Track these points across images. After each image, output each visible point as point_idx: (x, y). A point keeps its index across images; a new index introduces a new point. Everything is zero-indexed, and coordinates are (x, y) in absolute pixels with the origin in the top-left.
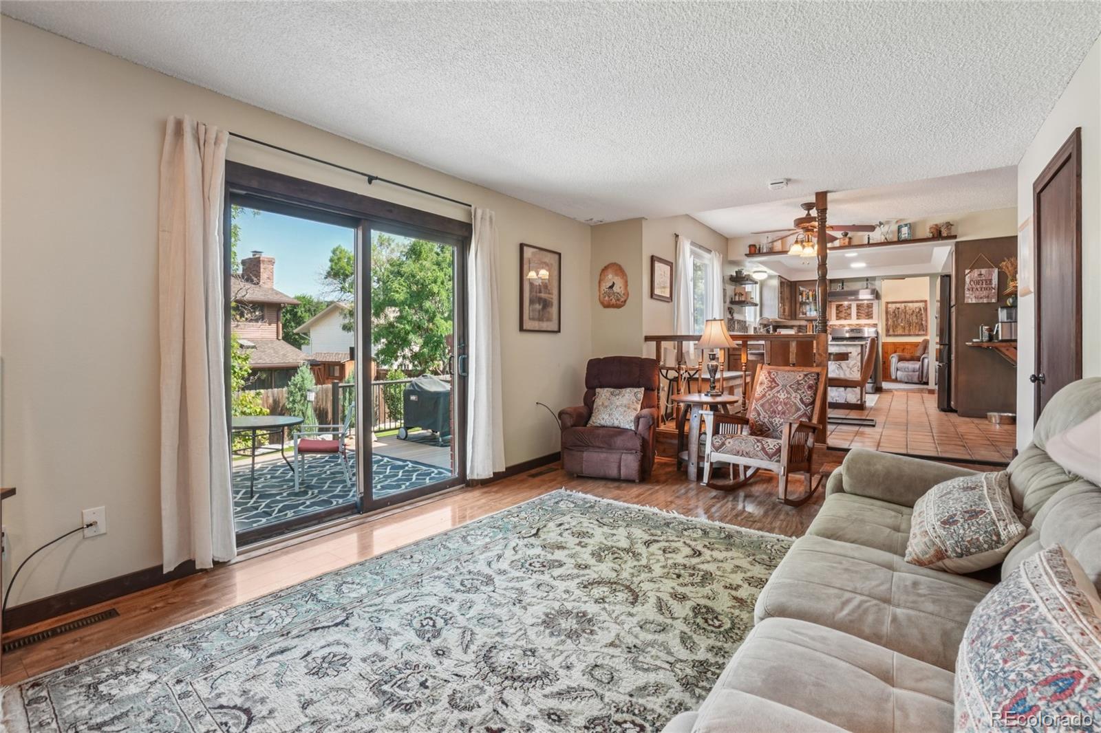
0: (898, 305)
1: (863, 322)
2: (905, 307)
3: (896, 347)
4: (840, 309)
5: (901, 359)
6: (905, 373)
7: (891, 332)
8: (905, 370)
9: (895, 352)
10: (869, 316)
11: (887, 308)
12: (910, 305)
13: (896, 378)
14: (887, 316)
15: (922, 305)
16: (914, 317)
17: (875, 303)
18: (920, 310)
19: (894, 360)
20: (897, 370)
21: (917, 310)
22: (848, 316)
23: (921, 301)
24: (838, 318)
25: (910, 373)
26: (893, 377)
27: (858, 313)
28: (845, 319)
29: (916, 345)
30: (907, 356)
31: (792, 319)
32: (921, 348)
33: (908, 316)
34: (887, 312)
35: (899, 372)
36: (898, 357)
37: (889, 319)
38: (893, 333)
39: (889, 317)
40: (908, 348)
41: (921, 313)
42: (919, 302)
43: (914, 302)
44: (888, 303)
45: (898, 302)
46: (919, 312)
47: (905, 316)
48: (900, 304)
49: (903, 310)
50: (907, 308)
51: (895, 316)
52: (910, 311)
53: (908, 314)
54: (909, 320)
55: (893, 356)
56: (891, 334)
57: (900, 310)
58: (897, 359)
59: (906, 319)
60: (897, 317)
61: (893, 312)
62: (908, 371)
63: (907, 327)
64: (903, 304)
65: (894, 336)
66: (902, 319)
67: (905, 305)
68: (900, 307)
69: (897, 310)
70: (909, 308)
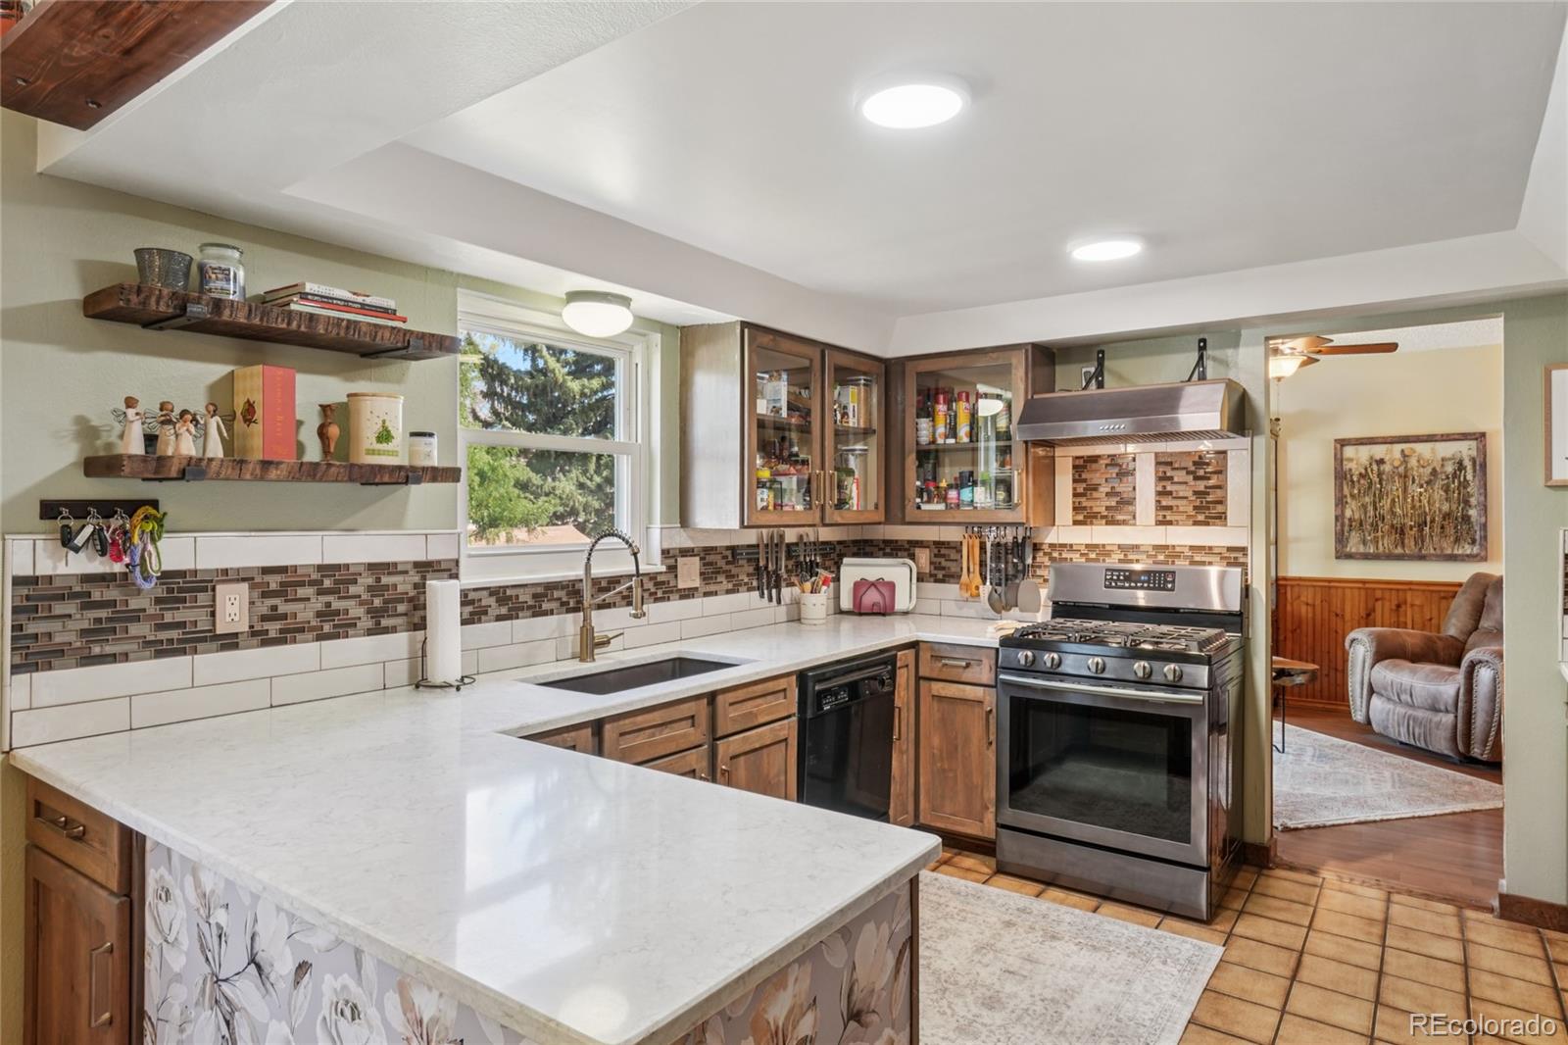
0: (1379, 451)
1: (1184, 536)
2: (1405, 457)
3: (1373, 602)
4: (1095, 477)
5: (1385, 652)
6: (1401, 710)
7: (1354, 545)
8: (1398, 696)
9: (1367, 620)
10: (1210, 509)
11: (1339, 460)
12: (1423, 449)
13: (1369, 722)
14: (1339, 488)
15: (1466, 449)
16: (1438, 494)
17: (1237, 448)
18: (1461, 466)
19: (1360, 646)
20: (1371, 691)
21: (1450, 468)
22: (1120, 509)
23: (1464, 437)
24: (1084, 516)
25: (1420, 714)
26: (1359, 716)
27: (1163, 493)
28: (1111, 522)
29: (1446, 593)
30: (1411, 636)
31: (889, 520)
32: (1460, 609)
33: (1414, 490)
34: (1341, 476)
35: (1377, 702)
36: (1374, 644)
37: (1349, 500)
38: (1362, 549)
39: (1346, 491)
40: (1416, 608)
41: (1462, 479)
42: (1456, 437)
43: (1437, 438)
44: (1343, 443)
45: (1380, 440)
46: (1455, 475)
47: (1405, 490)
48: (1387, 446)
49: (1397, 468)
50: (1413, 462)
51: (1370, 488)
52: (1421, 470)
53: (1413, 482)
54: (1418, 504)
55: (1352, 635)
56: (1353, 550)
57: (1387, 468)
58: (1373, 649)
59: (1409, 500)
60: (1377, 492)
61: (1361, 474)
62: (1412, 706)
63: (1411, 529)
64: (1398, 448)
65: (1366, 557)
66: (1393, 501)
67: (1403, 451)
68: (1387, 459)
69: (1375, 467)
70: (1418, 461)
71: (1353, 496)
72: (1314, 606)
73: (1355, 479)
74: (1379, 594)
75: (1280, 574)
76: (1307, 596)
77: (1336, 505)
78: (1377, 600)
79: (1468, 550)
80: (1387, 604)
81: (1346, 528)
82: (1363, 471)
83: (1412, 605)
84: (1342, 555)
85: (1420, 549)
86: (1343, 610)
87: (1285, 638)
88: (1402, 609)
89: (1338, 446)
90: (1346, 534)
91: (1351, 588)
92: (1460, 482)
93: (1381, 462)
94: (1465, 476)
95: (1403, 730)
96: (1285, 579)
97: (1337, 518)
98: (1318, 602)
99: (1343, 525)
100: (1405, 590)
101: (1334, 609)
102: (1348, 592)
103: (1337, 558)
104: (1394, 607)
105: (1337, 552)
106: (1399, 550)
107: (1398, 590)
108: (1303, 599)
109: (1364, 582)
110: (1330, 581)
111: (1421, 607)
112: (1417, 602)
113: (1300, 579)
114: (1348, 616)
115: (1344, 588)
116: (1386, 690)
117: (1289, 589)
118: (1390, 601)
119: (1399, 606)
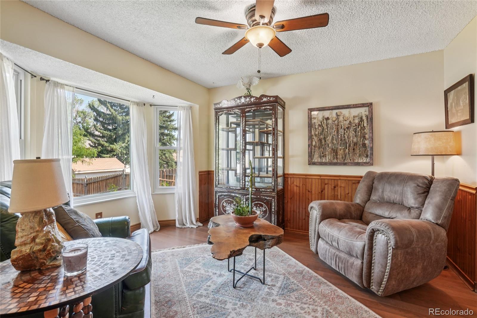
0: (327, 114)
2: (337, 115)
5: (326, 214)
6: (333, 250)
7: (316, 159)
8: (331, 242)
9: (322, 197)
11: (310, 118)
12: (345, 112)
13: (317, 253)
14: (310, 131)
15: (363, 111)
16: (352, 133)
18: (361, 120)
19: (315, 211)
20: (319, 237)
21: (357, 121)
23: (363, 105)
26: (313, 248)
29: (356, 180)
30: (339, 205)
33: (341, 131)
34: (310, 126)
35: (321, 243)
36: (321, 211)
37: (314, 137)
38: (319, 160)
39: (313, 133)
40: (342, 188)
41: (362, 126)
42: (360, 105)
43: (351, 106)
44: (311, 110)
45: (327, 108)
46: (359, 124)
47: (338, 132)
48: (331, 111)
49: (334, 121)
50: (341, 119)
51: (323, 131)
52: (345, 122)
53: (341, 128)
54: (343, 139)
55: (311, 205)
56: (316, 161)
57: (330, 121)
58: (320, 214)
59: (340, 137)
60: (326, 133)
61: (319, 125)
62: (338, 249)
63: (340, 150)
64: (335, 112)
65: (321, 164)
66: (333, 137)
67: (337, 113)
68: (330, 117)
69: (325, 121)
70: (343, 118)
71: (316, 135)
72: (299, 187)
73: (317, 127)
74: (326, 182)
75: (286, 172)
76: (297, 182)
77: (309, 140)
78: (326, 184)
79: (365, 160)
80: (330, 186)
81: (313, 151)
82: (320, 124)
83: (341, 187)
84: (311, 163)
85: (344, 160)
86: (311, 189)
87: (288, 201)
88: (336, 188)
89: (310, 112)
90: (313, 153)
91: (315, 179)
92: (361, 127)
93: (327, 119)
94: (363, 124)
95: (333, 263)
96: (288, 174)
97: (309, 145)
98: (301, 185)
99: (311, 149)
100: (338, 179)
101: (307, 188)
102: (314, 180)
103: (309, 164)
104: (333, 188)
105: (309, 162)
106: (335, 161)
107: (334, 180)
108: (295, 183)
109: (320, 176)
110: (306, 175)
111: (344, 187)
112: (343, 185)
113: (294, 174)
114: (313, 192)
115: (312, 179)
116: (325, 237)
117: (289, 179)
118: (331, 185)
119: (335, 187)
